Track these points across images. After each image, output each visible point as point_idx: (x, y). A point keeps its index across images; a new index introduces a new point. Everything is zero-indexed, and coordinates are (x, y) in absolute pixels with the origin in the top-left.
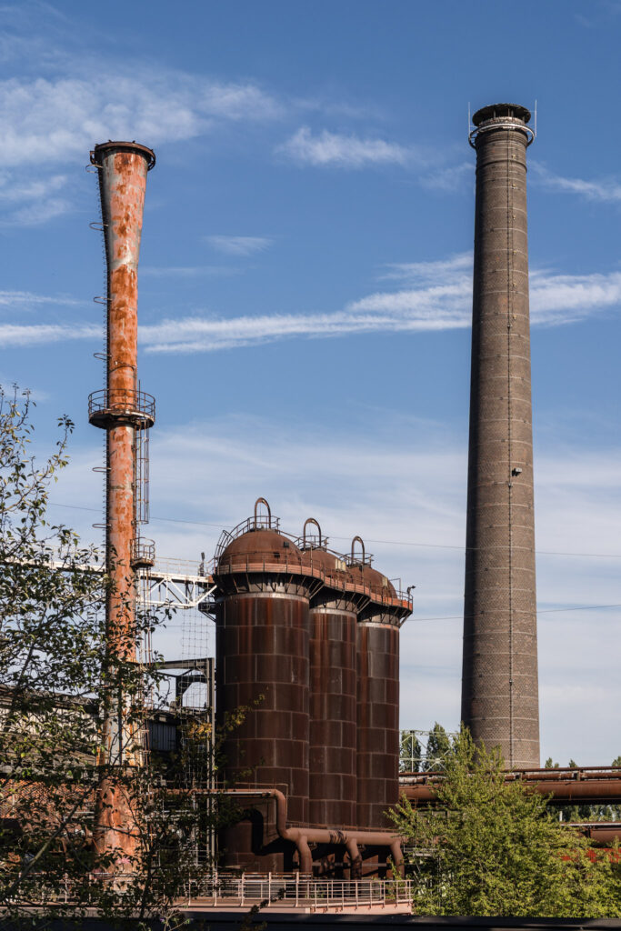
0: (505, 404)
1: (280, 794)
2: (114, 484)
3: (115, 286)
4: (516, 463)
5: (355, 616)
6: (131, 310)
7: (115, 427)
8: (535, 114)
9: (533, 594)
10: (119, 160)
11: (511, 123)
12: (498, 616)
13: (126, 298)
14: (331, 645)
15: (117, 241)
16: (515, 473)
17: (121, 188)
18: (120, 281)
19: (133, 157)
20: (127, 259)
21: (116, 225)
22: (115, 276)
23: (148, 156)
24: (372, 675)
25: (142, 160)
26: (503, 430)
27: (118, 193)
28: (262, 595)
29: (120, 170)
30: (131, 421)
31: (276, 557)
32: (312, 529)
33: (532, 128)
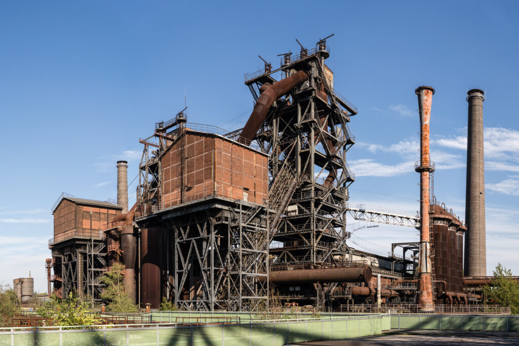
0: (478, 173)
1: (445, 282)
2: (424, 189)
3: (423, 130)
4: (481, 191)
5: (455, 231)
6: (428, 137)
7: (424, 172)
8: (485, 93)
9: (485, 227)
10: (426, 92)
11: (479, 94)
12: (477, 233)
13: (427, 133)
14: (451, 239)
15: (424, 116)
16: (481, 193)
17: (426, 100)
18: (425, 128)
19: (430, 91)
20: (427, 122)
21: (424, 111)
22: (423, 127)
23: (432, 90)
24: (457, 248)
25: (432, 92)
26: (478, 181)
27: (425, 102)
28: (437, 224)
29: (426, 95)
30: (428, 170)
31: (441, 213)
32: (443, 205)
33: (485, 96)
